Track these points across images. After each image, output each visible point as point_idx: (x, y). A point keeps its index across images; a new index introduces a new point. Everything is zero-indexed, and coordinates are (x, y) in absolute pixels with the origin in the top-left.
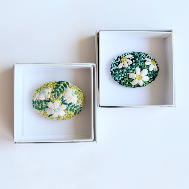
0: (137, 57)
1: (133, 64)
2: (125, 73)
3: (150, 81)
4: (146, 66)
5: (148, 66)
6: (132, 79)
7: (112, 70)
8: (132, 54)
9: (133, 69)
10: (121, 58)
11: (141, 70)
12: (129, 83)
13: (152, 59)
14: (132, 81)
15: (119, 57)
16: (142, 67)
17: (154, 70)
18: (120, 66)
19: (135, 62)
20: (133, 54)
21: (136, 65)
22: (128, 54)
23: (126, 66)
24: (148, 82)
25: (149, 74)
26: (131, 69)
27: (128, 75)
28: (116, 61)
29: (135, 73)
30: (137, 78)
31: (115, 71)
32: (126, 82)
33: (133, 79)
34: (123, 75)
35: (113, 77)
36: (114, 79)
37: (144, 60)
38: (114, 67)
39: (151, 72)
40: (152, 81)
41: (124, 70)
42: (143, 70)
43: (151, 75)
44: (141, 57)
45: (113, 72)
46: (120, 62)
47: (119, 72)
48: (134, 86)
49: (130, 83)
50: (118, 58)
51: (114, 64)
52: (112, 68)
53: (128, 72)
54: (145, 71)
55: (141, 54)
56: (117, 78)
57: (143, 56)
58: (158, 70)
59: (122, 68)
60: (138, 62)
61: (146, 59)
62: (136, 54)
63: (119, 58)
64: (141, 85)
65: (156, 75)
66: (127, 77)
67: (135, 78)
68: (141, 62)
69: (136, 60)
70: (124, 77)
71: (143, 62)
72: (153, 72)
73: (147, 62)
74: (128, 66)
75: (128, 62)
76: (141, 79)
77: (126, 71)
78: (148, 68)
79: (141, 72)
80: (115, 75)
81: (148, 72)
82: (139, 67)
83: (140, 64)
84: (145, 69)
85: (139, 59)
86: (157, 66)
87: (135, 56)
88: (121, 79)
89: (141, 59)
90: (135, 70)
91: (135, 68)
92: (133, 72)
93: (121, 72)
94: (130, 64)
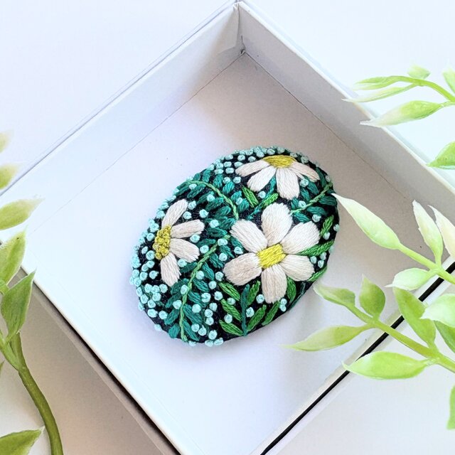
0: (206, 190)
1: (207, 226)
2: (207, 280)
3: (327, 236)
4: (262, 195)
5: (271, 188)
6: (252, 282)
7: (153, 313)
8: (179, 197)
9: (223, 242)
10: (149, 244)
11: (258, 221)
12: (256, 306)
13: (266, 155)
14: (260, 292)
15: (144, 245)
16: (251, 209)
17: (305, 183)
18: (170, 275)
19: (213, 214)
20: (184, 194)
21: (221, 220)
22: (165, 211)
23: (191, 253)
24: (322, 241)
25: (298, 211)
26: (218, 247)
27: (225, 280)
28: (139, 269)
29: (246, 251)
30: (269, 260)
31: (168, 306)
33: (259, 278)
34: (206, 297)
35: (179, 336)
36: (189, 339)
37: (238, 180)
39: (301, 198)
40: (336, 228)
41: (193, 275)
42: (264, 216)
43: (311, 210)
44: (218, 182)
45: (163, 315)
46: (155, 260)
47: (185, 299)
48: (284, 301)
49: (261, 305)
50: (139, 252)
51: (144, 283)
52: (146, 307)
53: (216, 270)
54: (277, 215)
55: (212, 172)
56: (195, 327)
59: (182, 277)
61: (244, 170)
62: (193, 186)
63: (145, 248)
65: (331, 195)
66: (228, 291)
67: (263, 270)
68: (235, 194)
69: (208, 205)
70: (217, 297)
71: (240, 192)
72: (307, 192)
73: (252, 177)
74: (196, 248)
75: (185, 236)
76: (287, 254)
77: (205, 272)
78: (276, 195)
79: (260, 228)
80: (180, 323)
81: (289, 211)
82: (240, 218)
83: (235, 208)
84: (269, 205)
85: (218, 192)
86: (306, 164)
87: (194, 195)
88: (213, 317)
89: (224, 185)
90: (235, 240)
91: (229, 236)
92: (233, 253)
93: (189, 293)
94: (198, 238)
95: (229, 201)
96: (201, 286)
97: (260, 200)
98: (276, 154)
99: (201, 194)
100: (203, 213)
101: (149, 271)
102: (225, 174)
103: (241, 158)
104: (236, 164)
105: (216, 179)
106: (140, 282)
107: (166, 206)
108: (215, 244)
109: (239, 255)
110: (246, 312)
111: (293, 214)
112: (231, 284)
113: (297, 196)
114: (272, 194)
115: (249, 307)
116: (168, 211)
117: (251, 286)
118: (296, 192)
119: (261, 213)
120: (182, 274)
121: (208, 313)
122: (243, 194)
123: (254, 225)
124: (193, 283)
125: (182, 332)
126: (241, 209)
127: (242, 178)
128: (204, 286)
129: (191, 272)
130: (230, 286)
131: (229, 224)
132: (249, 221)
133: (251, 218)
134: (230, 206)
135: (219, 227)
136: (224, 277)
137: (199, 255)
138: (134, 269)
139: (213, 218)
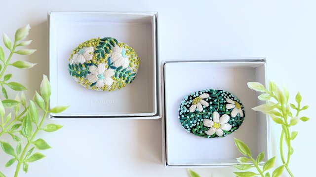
0: (216, 98)
1: (209, 106)
2: (199, 118)
3: (232, 131)
4: (227, 110)
5: (230, 110)
6: (207, 127)
7: (181, 113)
8: (208, 93)
9: (209, 113)
10: (193, 98)
11: (221, 115)
12: (203, 132)
13: (236, 101)
14: (207, 130)
15: (192, 96)
16: (222, 112)
17: (238, 116)
18: (192, 110)
19: (213, 105)
20: (210, 93)
21: (213, 108)
22: (203, 93)
23: (200, 109)
24: (230, 131)
25: (231, 121)
27: (202, 122)
28: (186, 101)
29: (212, 120)
30: (215, 126)
31: (186, 115)
32: (200, 131)
33: (210, 128)
34: (195, 121)
35: (182, 123)
36: (184, 125)
37: (225, 102)
38: (183, 109)
39: (234, 118)
40: (236, 130)
42: (223, 115)
43: (234, 123)
44: (220, 97)
45: (183, 116)
46: (191, 103)
47: (191, 117)
48: (210, 136)
49: (205, 133)
50: (189, 97)
51: (184, 105)
52: (180, 111)
53: (202, 118)
54: (226, 118)
55: (221, 93)
56: (187, 125)
58: (244, 116)
59: (194, 112)
60: (217, 105)
61: (228, 100)
62: (214, 93)
63: (191, 98)
64: (219, 136)
65: (241, 122)
66: (201, 124)
67: (212, 127)
68: (221, 105)
69: (213, 102)
70: (197, 124)
71: (223, 105)
72: (237, 118)
73: (228, 104)
74: (203, 109)
75: (203, 104)
76: (220, 128)
77: (200, 116)
78: (230, 113)
79: (220, 118)
80: (185, 121)
81: (229, 119)
82: (218, 111)
83: (219, 108)
84: (226, 114)
85: (218, 101)
86: (243, 111)
87: (212, 96)
88: (193, 126)
89: (221, 100)
90: (212, 115)
91: (212, 113)
92: (209, 118)
93: (193, 117)
94: (205, 107)
95: (219, 105)
96: (197, 118)
97: (225, 111)
98: (239, 102)
99: (214, 97)
100: (211, 103)
101: (188, 104)
102: (223, 98)
103: (230, 96)
104: (228, 97)
107: (204, 92)
108: (207, 112)
112: (203, 124)
118: (234, 116)
123: (219, 116)
124: (195, 116)
126: (220, 110)
129: (197, 113)
131: (214, 111)
132: (219, 114)
135: (211, 109)
137: (202, 111)
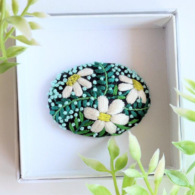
0: (103, 74)
1: (92, 88)
2: (77, 107)
4: (120, 93)
5: (125, 93)
7: (50, 101)
8: (92, 67)
9: (92, 99)
10: (68, 76)
11: (110, 101)
13: (135, 79)
14: (91, 125)
15: (66, 74)
16: (112, 95)
17: (139, 101)
18: (66, 94)
19: (98, 85)
20: (94, 68)
21: (98, 90)
22: (84, 68)
23: (79, 92)
24: (127, 125)
25: (127, 109)
26: (90, 99)
28: (58, 81)
29: (97, 109)
30: (103, 118)
31: (57, 103)
33: (94, 121)
34: (72, 112)
35: (53, 115)
36: (55, 119)
37: (117, 80)
38: (54, 94)
39: (132, 105)
40: (136, 124)
41: (73, 101)
42: (114, 101)
43: (132, 112)
44: (110, 74)
45: (53, 104)
46: (65, 83)
47: (64, 106)
48: (97, 134)
49: (88, 129)
50: (63, 74)
51: (55, 88)
52: (49, 97)
53: (82, 106)
54: (119, 105)
55: (111, 68)
57: (115, 72)
61: (123, 78)
62: (100, 68)
66: (81, 116)
67: (98, 119)
68: (111, 85)
69: (99, 81)
70: (75, 115)
71: (114, 86)
72: (136, 105)
73: (123, 84)
74: (82, 92)
75: (82, 85)
76: (110, 121)
77: (78, 103)
78: (125, 97)
79: (109, 105)
80: (57, 112)
81: (124, 107)
82: (106, 95)
83: (107, 90)
84: (119, 99)
85: (107, 79)
86: (146, 94)
87: (98, 72)
88: (69, 120)
89: (111, 77)
90: (97, 101)
91: (96, 98)
92: (93, 106)
93: (67, 105)
94: (86, 90)
95: (107, 85)
96: (73, 107)
97: (118, 94)
98: (139, 81)
99: (100, 74)
100: (95, 82)
101: (60, 85)
102: (115, 74)
103: (126, 71)
104: (122, 73)
105: (110, 72)
106: (54, 86)
107: (85, 66)
108: (89, 97)
109: (94, 108)
110: (81, 127)
111: (125, 109)
112: (84, 115)
113: (132, 104)
114: (124, 96)
115: (83, 126)
116: (84, 69)
117: (89, 121)
119: (114, 99)
120: (70, 97)
121: (68, 117)
122: (114, 87)
123: (108, 102)
124: (71, 103)
125: (55, 115)
126: (109, 92)
127: (119, 80)
128: (74, 108)
129: (74, 99)
130: (82, 115)
131: (100, 94)
132: (107, 99)
133: (109, 98)
134: (106, 88)
135: (96, 92)
136: (83, 111)
137: (81, 95)
138: (56, 79)
139: (97, 87)
